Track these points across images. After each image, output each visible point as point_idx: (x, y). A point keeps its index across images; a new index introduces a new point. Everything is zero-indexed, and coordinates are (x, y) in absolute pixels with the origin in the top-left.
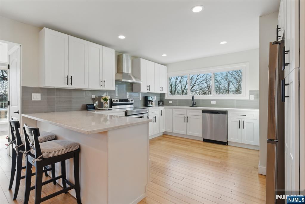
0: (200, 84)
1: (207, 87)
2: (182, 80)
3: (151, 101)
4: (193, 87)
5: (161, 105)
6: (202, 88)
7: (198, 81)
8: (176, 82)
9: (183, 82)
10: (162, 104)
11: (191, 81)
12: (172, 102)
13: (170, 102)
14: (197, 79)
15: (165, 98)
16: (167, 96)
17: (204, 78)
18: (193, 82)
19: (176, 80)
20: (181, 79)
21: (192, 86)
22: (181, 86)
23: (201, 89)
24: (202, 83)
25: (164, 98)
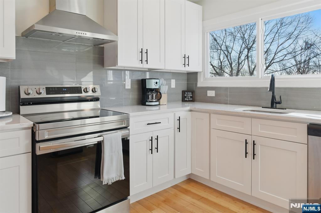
0: (283, 60)
1: (296, 65)
2: (249, 55)
3: (157, 91)
4: (269, 66)
5: (189, 101)
6: (286, 67)
7: (279, 54)
8: (239, 57)
9: (251, 57)
10: (191, 97)
11: (266, 55)
12: (214, 95)
13: (211, 93)
14: (278, 51)
15: (199, 85)
16: (202, 80)
17: (290, 50)
18: (270, 58)
19: (239, 54)
20: (248, 52)
21: (267, 65)
22: (249, 64)
23: (285, 69)
24: (286, 58)
25: (196, 84)
